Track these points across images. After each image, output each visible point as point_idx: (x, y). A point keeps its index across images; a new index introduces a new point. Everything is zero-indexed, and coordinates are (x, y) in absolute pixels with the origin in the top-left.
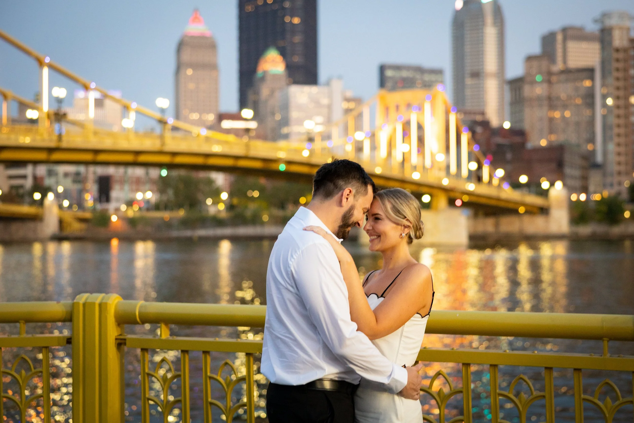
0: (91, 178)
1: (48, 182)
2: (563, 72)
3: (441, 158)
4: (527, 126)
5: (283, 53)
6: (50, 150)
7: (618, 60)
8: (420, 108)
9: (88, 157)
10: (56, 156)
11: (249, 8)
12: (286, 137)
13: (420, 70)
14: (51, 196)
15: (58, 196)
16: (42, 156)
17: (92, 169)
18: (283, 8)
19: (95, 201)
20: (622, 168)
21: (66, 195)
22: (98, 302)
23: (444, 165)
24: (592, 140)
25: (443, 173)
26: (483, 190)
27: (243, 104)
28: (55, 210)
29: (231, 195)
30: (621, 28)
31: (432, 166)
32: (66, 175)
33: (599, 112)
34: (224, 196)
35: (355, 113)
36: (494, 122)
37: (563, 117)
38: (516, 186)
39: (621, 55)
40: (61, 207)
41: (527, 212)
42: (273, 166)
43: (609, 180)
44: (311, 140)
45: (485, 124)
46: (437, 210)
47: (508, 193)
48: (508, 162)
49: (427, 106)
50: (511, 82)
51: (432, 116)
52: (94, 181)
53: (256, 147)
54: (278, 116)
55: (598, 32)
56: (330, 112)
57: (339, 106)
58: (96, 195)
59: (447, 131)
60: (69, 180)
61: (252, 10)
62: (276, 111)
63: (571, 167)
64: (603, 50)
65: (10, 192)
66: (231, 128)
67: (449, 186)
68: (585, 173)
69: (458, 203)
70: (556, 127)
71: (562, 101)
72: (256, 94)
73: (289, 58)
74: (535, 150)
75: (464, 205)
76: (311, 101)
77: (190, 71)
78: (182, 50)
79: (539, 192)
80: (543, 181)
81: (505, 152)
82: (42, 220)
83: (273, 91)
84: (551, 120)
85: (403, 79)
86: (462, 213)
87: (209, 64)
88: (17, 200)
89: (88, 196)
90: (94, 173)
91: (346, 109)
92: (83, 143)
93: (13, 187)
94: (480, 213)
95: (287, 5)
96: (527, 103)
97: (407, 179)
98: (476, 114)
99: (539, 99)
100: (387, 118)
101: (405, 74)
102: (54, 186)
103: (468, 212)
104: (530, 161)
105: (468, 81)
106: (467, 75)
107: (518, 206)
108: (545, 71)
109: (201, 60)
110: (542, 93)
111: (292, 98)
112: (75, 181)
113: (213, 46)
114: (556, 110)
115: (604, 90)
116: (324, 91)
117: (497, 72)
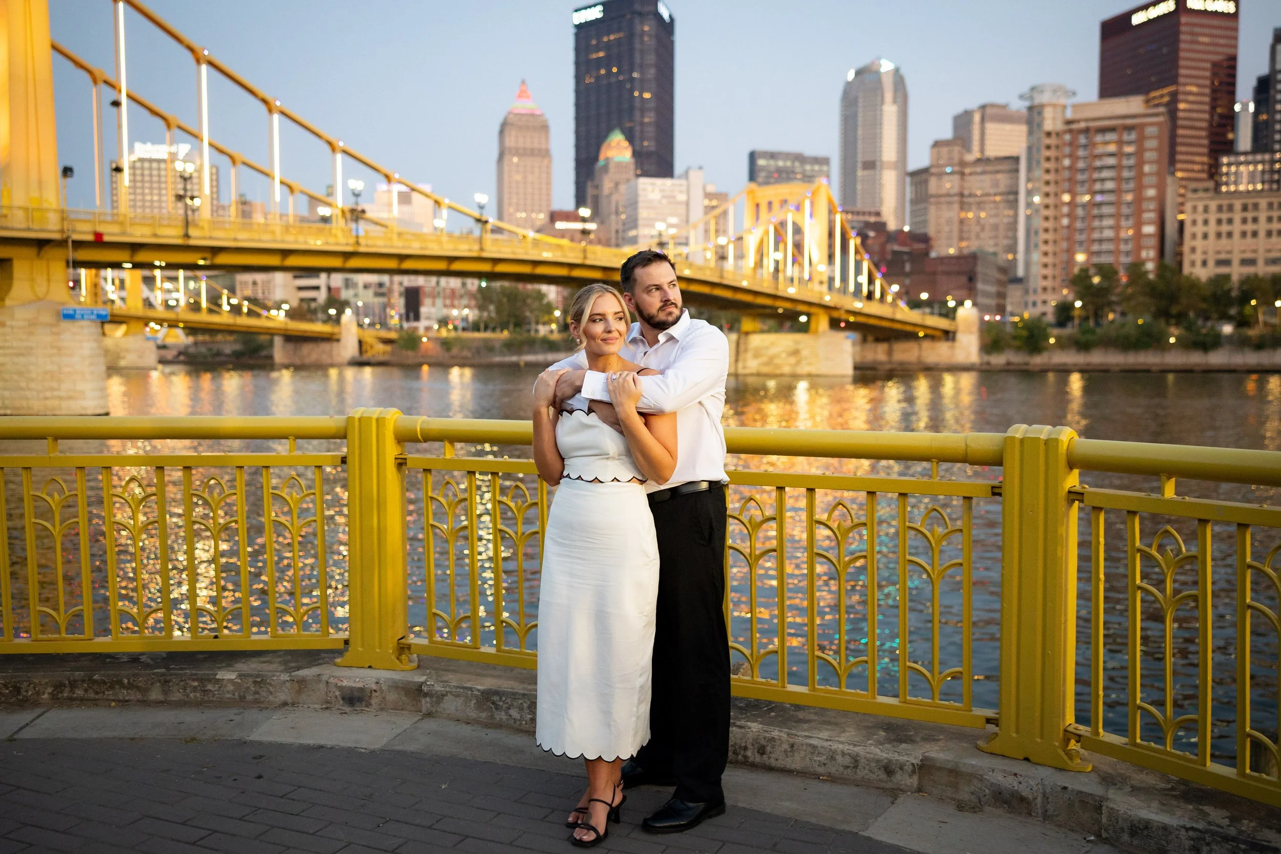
0: (397, 289)
1: (345, 295)
2: (979, 161)
3: (822, 268)
4: (931, 231)
5: (630, 138)
6: (347, 255)
7: (1048, 147)
8: (798, 208)
9: (392, 264)
10: (354, 263)
11: (589, 80)
13: (800, 158)
14: (348, 312)
15: (357, 312)
16: (337, 262)
17: (397, 278)
18: (632, 80)
19: (401, 319)
20: (1048, 283)
21: (367, 311)
22: (375, 416)
23: (825, 279)
24: (1013, 249)
25: (825, 288)
26: (874, 308)
27: (580, 200)
28: (354, 329)
29: (565, 312)
30: (1054, 106)
31: (810, 279)
32: (366, 287)
33: (1022, 212)
34: (557, 313)
35: (716, 212)
36: (892, 226)
37: (978, 219)
38: (915, 304)
39: (1052, 141)
40: (360, 325)
41: (926, 336)
43: (1031, 298)
44: (663, 244)
45: (880, 227)
46: (816, 332)
47: (904, 313)
48: (907, 275)
49: (807, 204)
50: (913, 174)
51: (811, 216)
52: (401, 295)
53: (594, 253)
54: (623, 217)
55: (1024, 111)
56: (688, 210)
57: (699, 203)
58: (403, 311)
59: (831, 235)
60: (370, 292)
61: (593, 80)
62: (621, 209)
63: (985, 282)
64: (1030, 133)
65: (300, 306)
66: (567, 230)
67: (832, 304)
68: (1002, 290)
69: (843, 325)
70: (969, 231)
71: (977, 199)
72: (597, 187)
73: (637, 143)
74: (942, 260)
75: (850, 326)
76: (664, 197)
77: (515, 160)
78: (506, 133)
79: (944, 311)
80: (949, 298)
81: (903, 263)
82: (338, 340)
83: (617, 184)
84: (962, 222)
85: (779, 171)
86: (847, 338)
87: (540, 150)
88: (309, 316)
89: (393, 313)
90: (401, 284)
91: (706, 207)
92: (385, 246)
93: (302, 300)
94: (870, 338)
95: (635, 75)
96: (932, 200)
97: (780, 293)
98: (870, 214)
99: (948, 195)
100: (757, 218)
101: (781, 163)
102: (352, 300)
103: (855, 336)
104: (934, 273)
105: (860, 173)
106: (859, 165)
107: (917, 329)
108: (956, 160)
109: (528, 145)
110: (952, 187)
111: (640, 192)
112: (377, 294)
113: (544, 128)
114: (969, 210)
115: (1030, 186)
116: (681, 185)
117: (897, 162)
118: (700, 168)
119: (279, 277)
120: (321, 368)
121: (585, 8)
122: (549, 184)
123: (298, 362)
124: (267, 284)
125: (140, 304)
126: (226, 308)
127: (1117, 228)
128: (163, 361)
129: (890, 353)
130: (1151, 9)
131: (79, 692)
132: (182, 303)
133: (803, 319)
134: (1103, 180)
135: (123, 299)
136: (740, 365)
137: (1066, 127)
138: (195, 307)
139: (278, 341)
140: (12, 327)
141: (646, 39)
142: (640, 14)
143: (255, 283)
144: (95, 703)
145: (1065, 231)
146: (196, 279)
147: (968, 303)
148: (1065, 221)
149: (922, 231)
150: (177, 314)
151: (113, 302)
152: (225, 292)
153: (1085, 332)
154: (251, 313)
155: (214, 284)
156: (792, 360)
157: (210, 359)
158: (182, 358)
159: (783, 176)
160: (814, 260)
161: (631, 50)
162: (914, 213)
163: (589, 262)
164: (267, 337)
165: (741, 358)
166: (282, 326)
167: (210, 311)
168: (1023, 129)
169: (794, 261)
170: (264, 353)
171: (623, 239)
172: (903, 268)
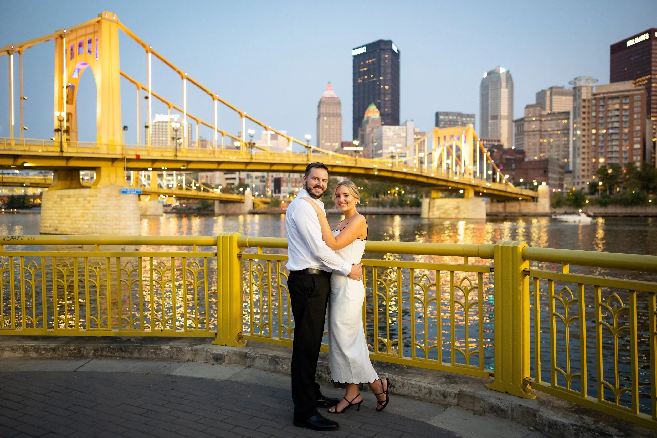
0: (270, 179)
1: (247, 181)
2: (549, 114)
3: (470, 167)
4: (525, 148)
5: (379, 107)
6: (247, 164)
7: (584, 107)
8: (459, 139)
9: (268, 167)
10: (250, 167)
11: (359, 81)
12: (381, 155)
13: (460, 115)
14: (248, 189)
15: (252, 190)
16: (243, 167)
17: (270, 174)
18: (380, 80)
19: (272, 193)
20: (585, 173)
21: (257, 189)
22: (229, 236)
23: (472, 172)
24: (567, 156)
25: (472, 176)
26: (496, 186)
27: (355, 136)
28: (251, 197)
30: (587, 87)
31: (465, 172)
32: (256, 178)
33: (571, 138)
35: (419, 141)
36: (506, 146)
37: (549, 143)
38: (517, 184)
39: (586, 104)
40: (254, 196)
41: (523, 199)
42: (371, 173)
43: (577, 181)
44: (393, 157)
45: (500, 147)
46: (468, 197)
47: (511, 188)
48: (513, 170)
49: (463, 137)
50: (516, 121)
51: (465, 142)
52: (272, 181)
53: (361, 161)
54: (376, 144)
55: (572, 89)
56: (406, 140)
57: (412, 137)
58: (273, 189)
59: (475, 151)
60: (258, 180)
61: (361, 81)
62: (375, 141)
63: (552, 173)
64: (575, 100)
65: (227, 187)
66: (349, 151)
67: (475, 184)
68: (562, 176)
69: (481, 194)
70: (545, 148)
71: (549, 133)
72: (363, 130)
73: (382, 109)
74: (530, 162)
75: (484, 195)
76: (395, 135)
77: (325, 118)
78: (321, 106)
79: (532, 187)
80: (534, 181)
81: (512, 164)
82: (243, 202)
83: (373, 129)
84: (541, 144)
85: (450, 121)
86: (483, 200)
87: (337, 114)
88: (230, 191)
89: (268, 190)
90: (272, 176)
91: (415, 139)
92: (264, 159)
93: (228, 184)
94: (495, 201)
95: (381, 78)
96: (526, 134)
97: (450, 179)
98: (495, 141)
99: (534, 131)
100: (439, 144)
101: (451, 118)
102: (250, 184)
103: (488, 199)
104: (527, 169)
105: (490, 121)
106: (490, 117)
107: (518, 196)
108: (538, 114)
109: (331, 112)
110: (536, 127)
111: (384, 132)
112: (261, 181)
113: (339, 103)
114: (544, 138)
115: (575, 126)
116: (403, 129)
117: (508, 116)
118: (412, 121)
119: (218, 174)
120: (235, 215)
121: (358, 48)
122: (341, 129)
123: (225, 212)
124: (213, 178)
125: (156, 186)
126: (194, 188)
127: (620, 146)
128: (166, 212)
129: (505, 208)
130: (637, 38)
131: (105, 353)
132: (175, 186)
133: (461, 191)
134: (612, 122)
135: (149, 184)
136: (431, 213)
137: (593, 97)
138: (181, 188)
139: (217, 203)
140: (100, 197)
141: (386, 61)
142: (384, 50)
143: (207, 177)
144: (111, 358)
145: (594, 148)
146: (181, 175)
147: (544, 184)
148: (593, 143)
149: (521, 148)
150: (172, 191)
151: (145, 185)
152: (194, 181)
153: (604, 197)
154: (205, 190)
155: (189, 177)
156: (456, 211)
157: (186, 211)
158: (174, 211)
159: (452, 124)
160: (466, 163)
161: (380, 66)
162: (517, 140)
163: (358, 166)
164: (212, 201)
165: (431, 210)
166: (219, 196)
167: (187, 189)
168: (571, 98)
169: (457, 164)
170: (210, 208)
171: (376, 154)
172: (511, 166)
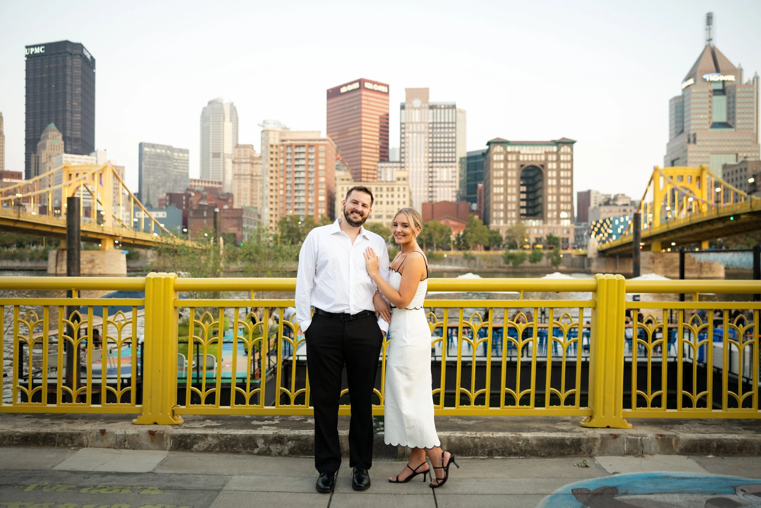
7: (272, 153)
11: (35, 90)
13: (170, 149)
18: (65, 93)
30: (274, 131)
39: (274, 150)
46: (104, 249)
61: (38, 91)
72: (38, 157)
85: (158, 155)
86: (122, 253)
95: (67, 91)
98: (216, 183)
99: (244, 175)
101: (158, 151)
105: (211, 159)
106: (211, 155)
108: (248, 156)
110: (246, 171)
127: (307, 197)
130: (349, 86)
134: (300, 172)
136: (58, 268)
137: (281, 143)
142: (71, 54)
145: (282, 197)
148: (281, 192)
156: (90, 266)
159: (160, 158)
165: (59, 265)
172: (203, 214)
